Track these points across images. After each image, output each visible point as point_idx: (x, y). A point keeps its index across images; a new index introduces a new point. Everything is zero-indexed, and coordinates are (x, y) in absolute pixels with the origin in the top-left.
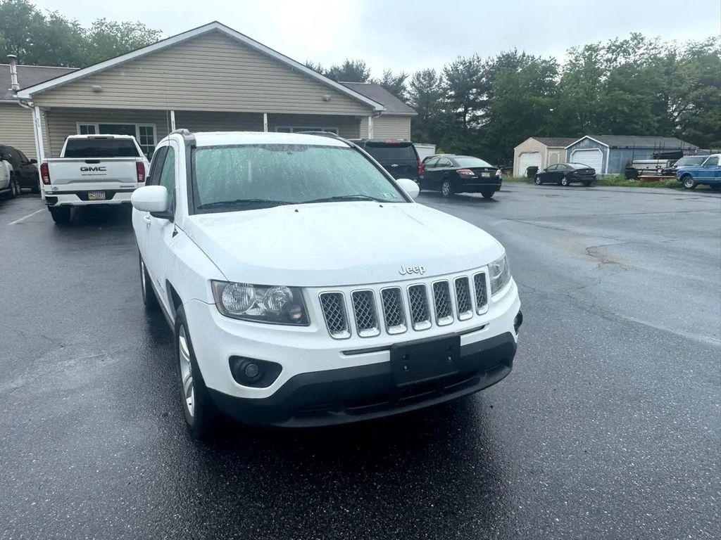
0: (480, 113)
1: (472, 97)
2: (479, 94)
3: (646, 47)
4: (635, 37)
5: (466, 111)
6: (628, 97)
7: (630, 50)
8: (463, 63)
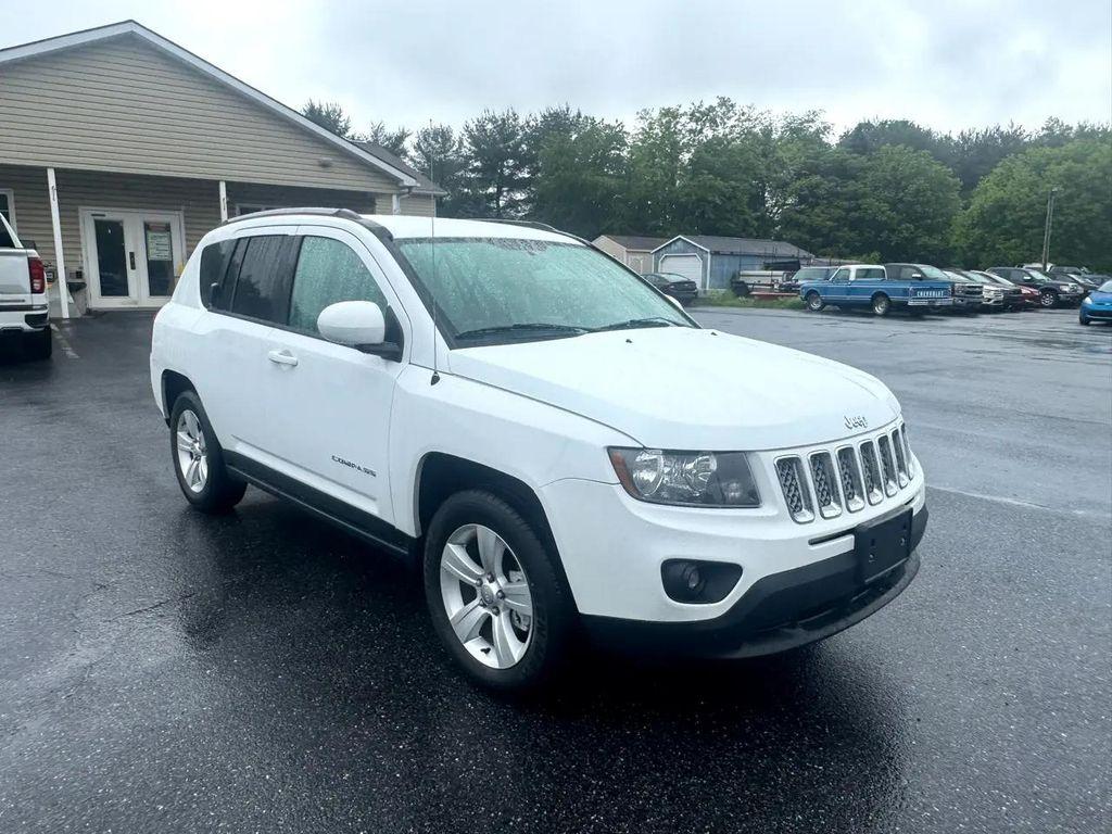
0: (519, 196)
1: (507, 172)
2: (518, 168)
3: (737, 117)
4: (723, 102)
5: (500, 193)
6: (719, 183)
7: (718, 120)
8: (493, 120)
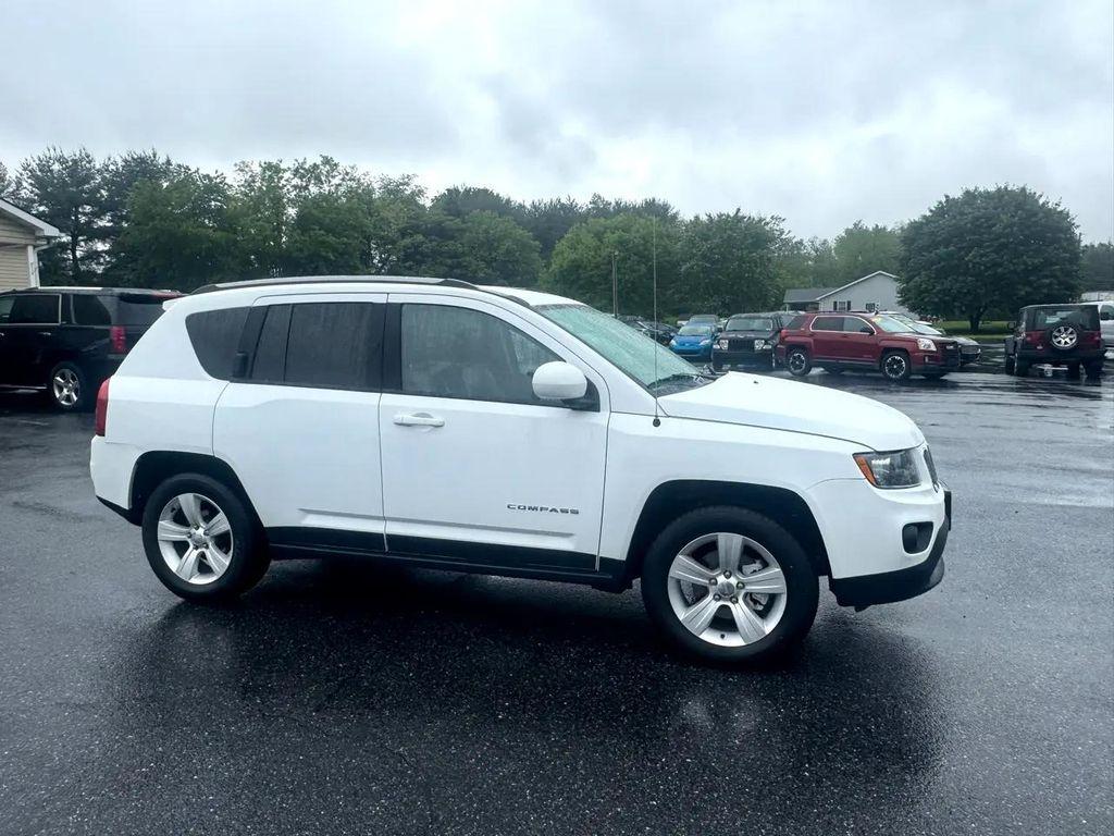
0: (100, 246)
1: (83, 219)
2: (98, 215)
3: (341, 177)
4: (327, 161)
5: (75, 243)
6: (331, 239)
7: (323, 178)
8: (61, 160)
